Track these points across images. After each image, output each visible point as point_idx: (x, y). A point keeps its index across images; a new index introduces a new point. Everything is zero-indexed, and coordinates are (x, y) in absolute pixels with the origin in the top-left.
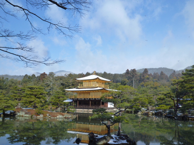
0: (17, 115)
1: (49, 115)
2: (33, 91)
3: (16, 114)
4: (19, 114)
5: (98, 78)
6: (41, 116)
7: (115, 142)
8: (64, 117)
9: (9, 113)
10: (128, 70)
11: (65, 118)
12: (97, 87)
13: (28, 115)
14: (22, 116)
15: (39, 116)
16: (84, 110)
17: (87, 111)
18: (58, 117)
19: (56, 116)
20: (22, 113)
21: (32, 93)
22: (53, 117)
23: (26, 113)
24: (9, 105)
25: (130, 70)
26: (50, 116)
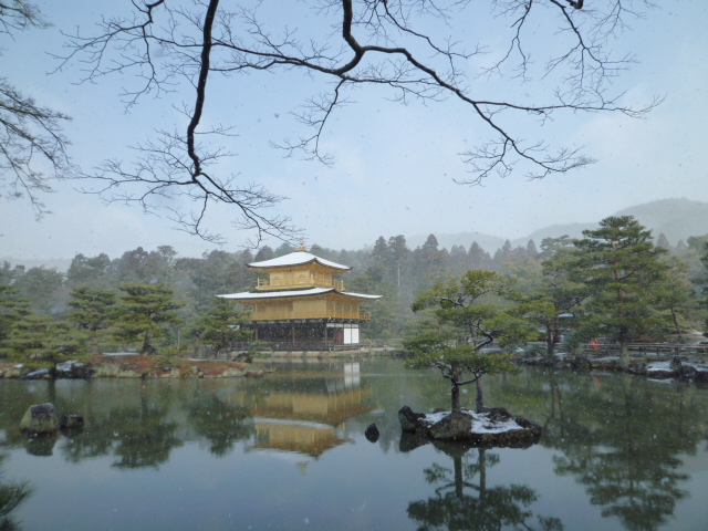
0: (95, 375)
1: (199, 370)
2: (143, 298)
3: (93, 372)
4: (100, 371)
5: (315, 260)
6: (176, 373)
7: (489, 428)
8: (244, 372)
9: (68, 369)
10: (381, 239)
11: (247, 375)
12: (313, 288)
13: (130, 373)
14: (112, 377)
15: (167, 375)
16: (277, 353)
17: (285, 357)
18: (225, 374)
19: (220, 373)
20: (110, 368)
21: (138, 305)
22: (211, 376)
23: (124, 368)
24: (73, 343)
25: (387, 239)
26: (201, 374)
